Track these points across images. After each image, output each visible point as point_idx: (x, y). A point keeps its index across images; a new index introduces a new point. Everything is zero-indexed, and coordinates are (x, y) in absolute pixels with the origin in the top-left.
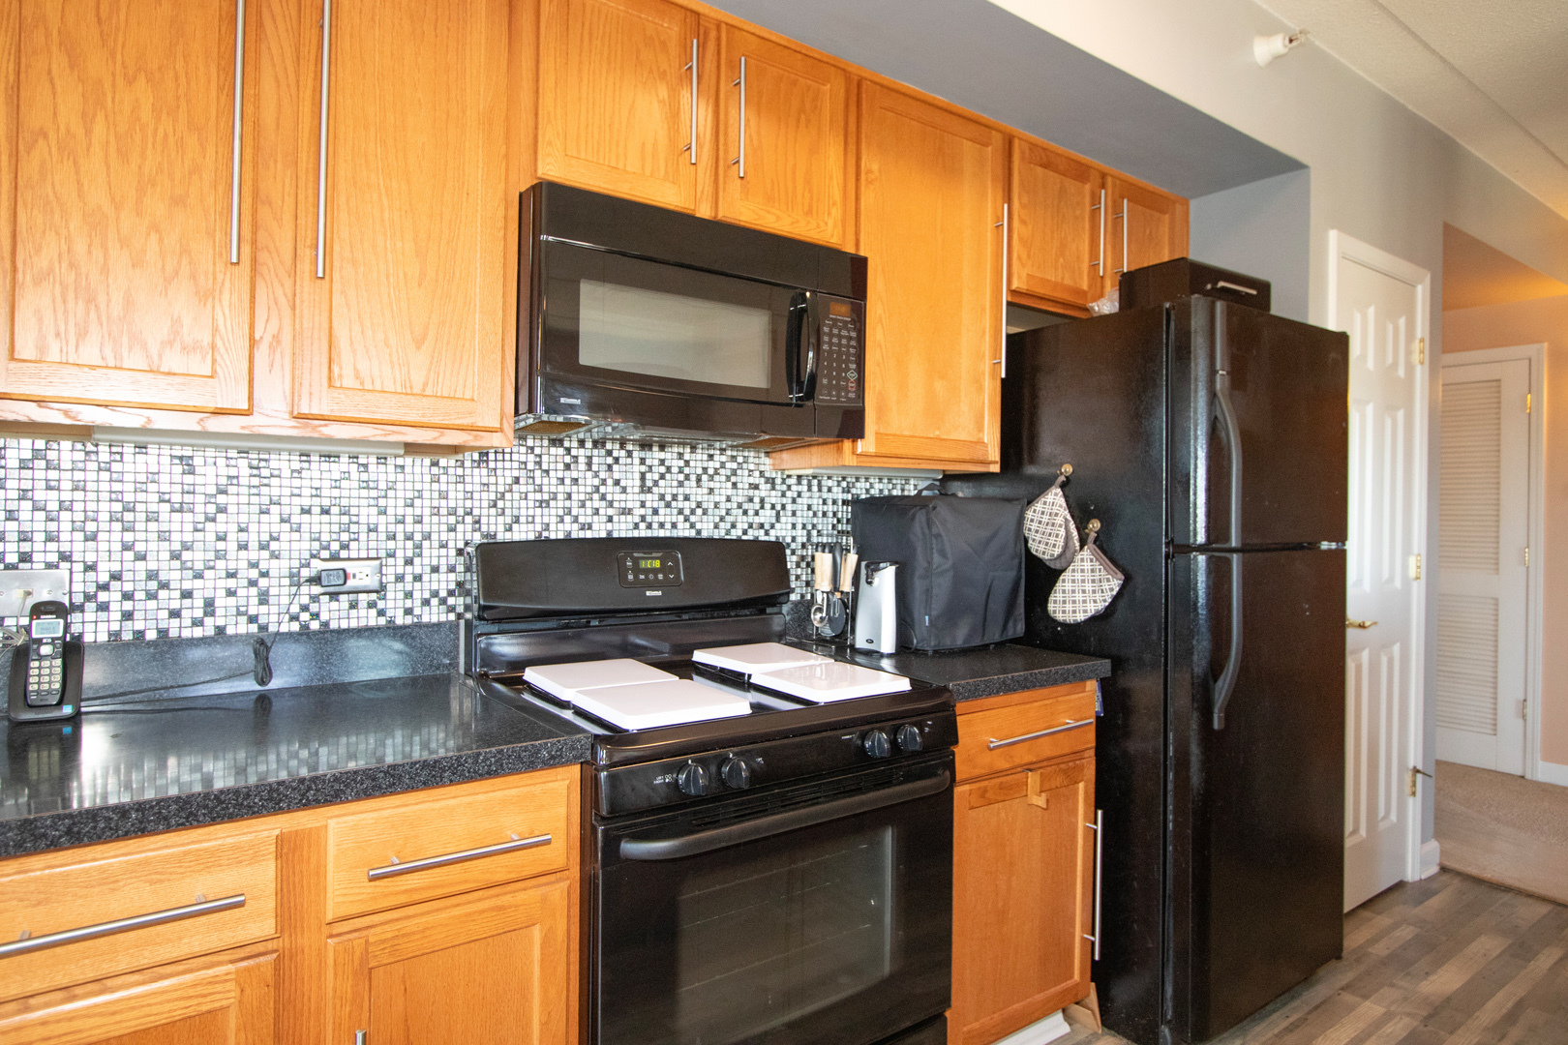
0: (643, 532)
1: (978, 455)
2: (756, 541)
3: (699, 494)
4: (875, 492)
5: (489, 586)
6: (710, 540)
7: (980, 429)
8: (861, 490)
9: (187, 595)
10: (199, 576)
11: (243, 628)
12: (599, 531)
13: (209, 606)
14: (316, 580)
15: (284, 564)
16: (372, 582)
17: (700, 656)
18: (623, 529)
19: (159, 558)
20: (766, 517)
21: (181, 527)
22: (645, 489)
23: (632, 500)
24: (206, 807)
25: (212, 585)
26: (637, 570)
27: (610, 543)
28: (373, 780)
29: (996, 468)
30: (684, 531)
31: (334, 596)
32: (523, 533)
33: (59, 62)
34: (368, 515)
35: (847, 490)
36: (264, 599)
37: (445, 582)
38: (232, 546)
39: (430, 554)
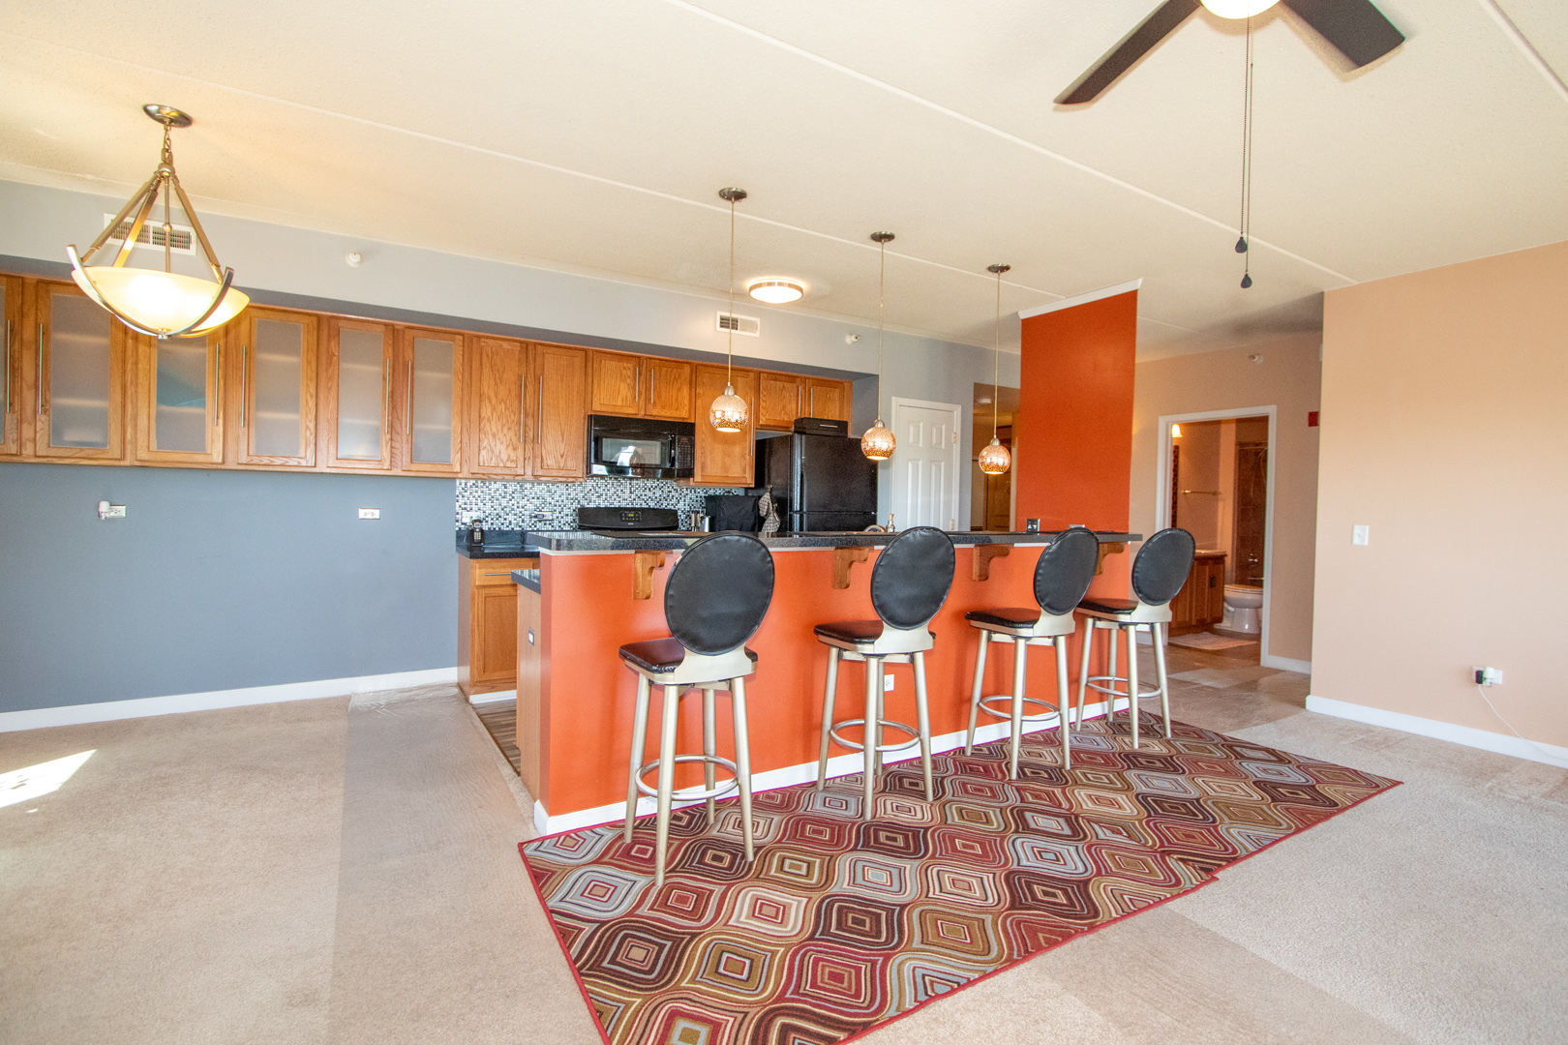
0: (630, 506)
1: (743, 481)
2: (670, 510)
3: (651, 494)
4: (717, 493)
5: (581, 520)
6: (653, 509)
7: (745, 472)
8: (711, 492)
9: (505, 519)
10: (508, 514)
11: (518, 529)
12: (616, 505)
13: (510, 523)
14: (536, 517)
15: (528, 512)
16: (551, 518)
18: (623, 504)
19: (499, 510)
20: (674, 501)
21: (504, 502)
22: (631, 493)
23: (626, 496)
25: (511, 518)
26: (626, 516)
27: (620, 509)
29: (753, 486)
30: (644, 506)
31: (540, 521)
32: (592, 505)
33: (487, 401)
34: (549, 500)
35: (706, 493)
36: (523, 521)
37: (569, 519)
38: (515, 507)
39: (566, 511)
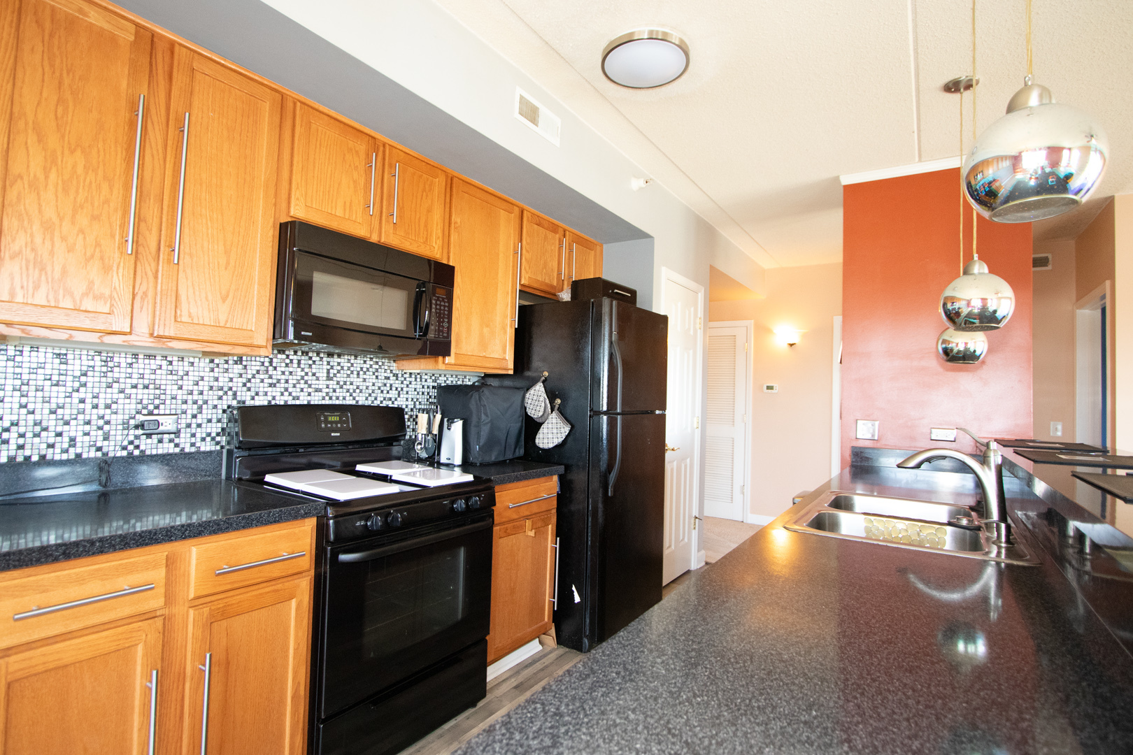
0: (327, 402)
1: (503, 365)
2: (387, 407)
3: (358, 382)
4: (449, 382)
5: (245, 430)
6: (363, 406)
8: (442, 381)
9: (59, 434)
10: (67, 423)
11: (93, 454)
12: (303, 400)
13: (73, 441)
14: (141, 426)
15: (120, 417)
16: (172, 428)
17: (359, 468)
18: (316, 400)
19: (42, 413)
20: (393, 394)
21: (57, 395)
22: (329, 378)
23: (322, 384)
24: (134, 540)
25: (75, 430)
26: (326, 422)
27: (309, 407)
28: (218, 525)
29: (511, 372)
30: (350, 402)
31: (149, 436)
32: (261, 401)
33: (32, 139)
34: (172, 390)
35: (435, 381)
36: (106, 438)
37: (215, 428)
38: (88, 406)
39: (207, 412)
